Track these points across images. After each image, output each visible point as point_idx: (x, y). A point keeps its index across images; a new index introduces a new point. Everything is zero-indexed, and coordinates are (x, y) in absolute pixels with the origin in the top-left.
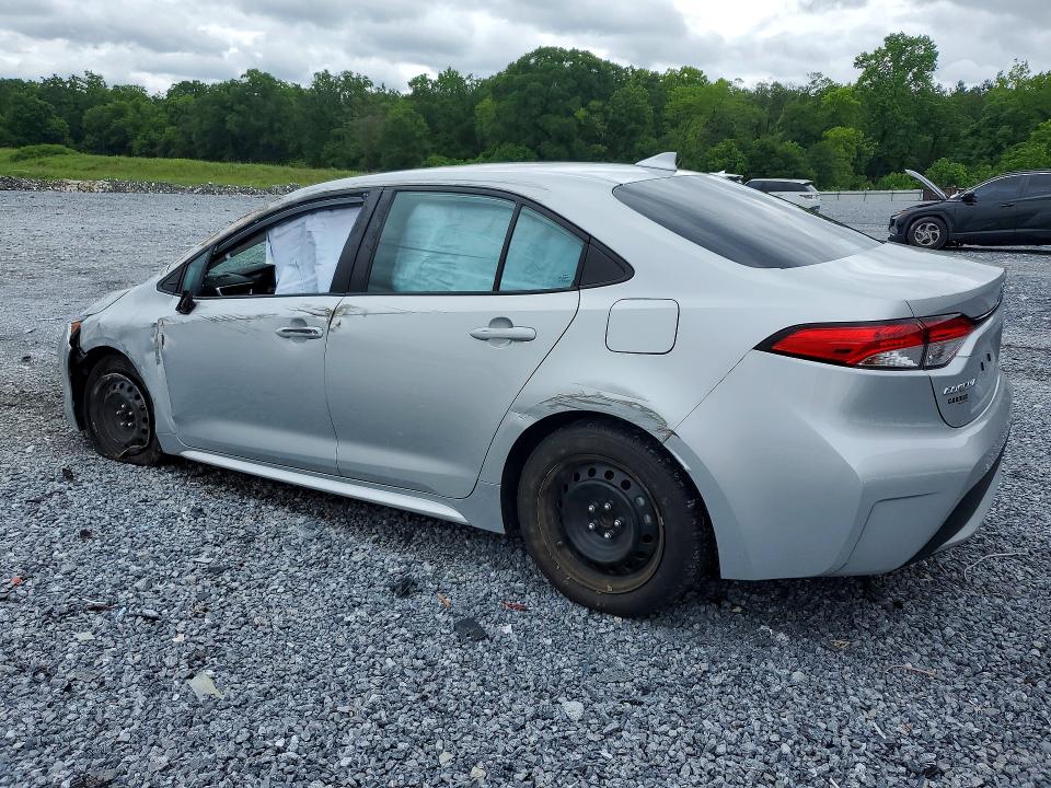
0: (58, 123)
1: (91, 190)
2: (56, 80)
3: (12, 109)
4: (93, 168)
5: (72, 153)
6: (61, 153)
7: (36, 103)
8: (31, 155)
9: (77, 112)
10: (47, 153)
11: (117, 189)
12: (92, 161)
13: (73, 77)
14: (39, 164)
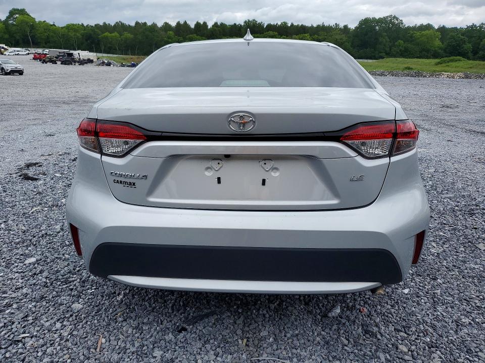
0: (468, 46)
1: (453, 77)
2: (473, 26)
3: (447, 41)
4: (471, 68)
5: (464, 60)
6: (459, 61)
7: (459, 37)
8: (445, 62)
9: (479, 40)
10: (452, 61)
11: (467, 77)
12: (472, 64)
13: (482, 23)
14: (447, 66)
